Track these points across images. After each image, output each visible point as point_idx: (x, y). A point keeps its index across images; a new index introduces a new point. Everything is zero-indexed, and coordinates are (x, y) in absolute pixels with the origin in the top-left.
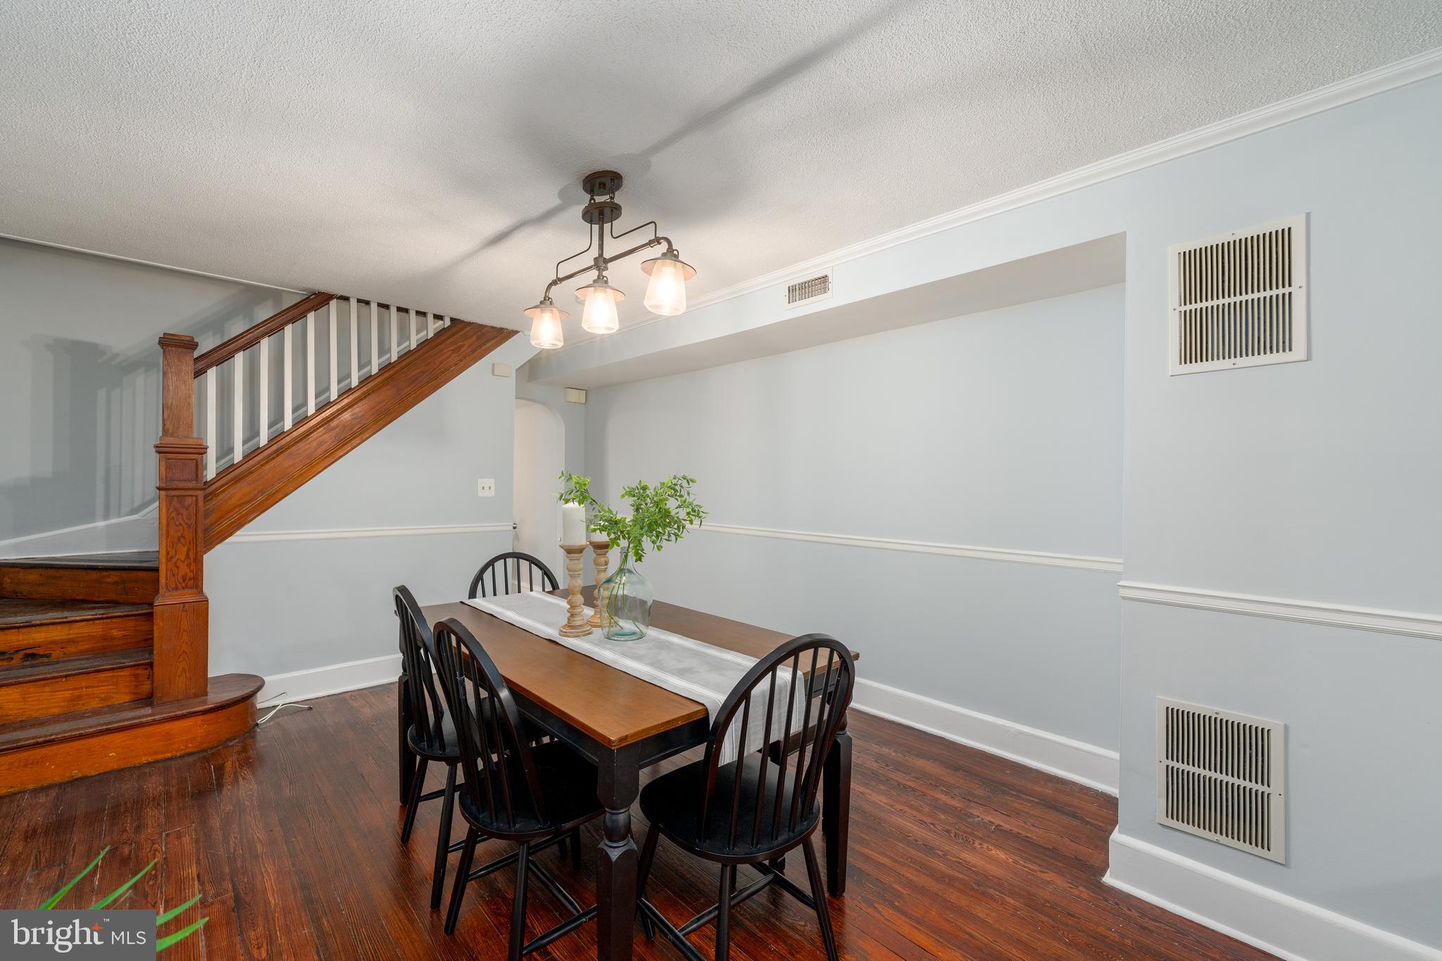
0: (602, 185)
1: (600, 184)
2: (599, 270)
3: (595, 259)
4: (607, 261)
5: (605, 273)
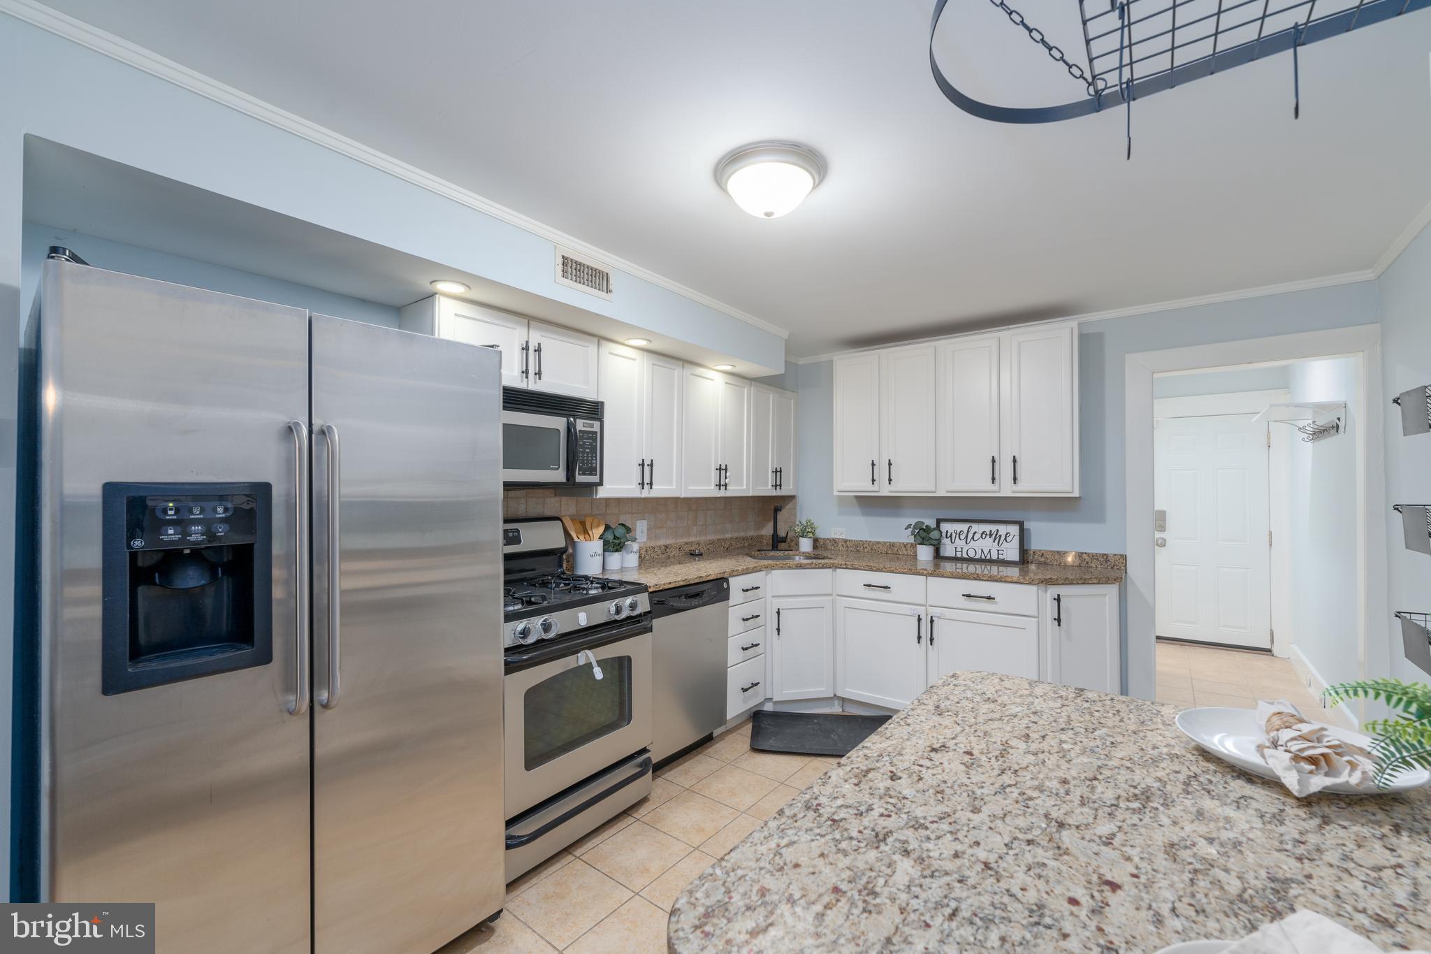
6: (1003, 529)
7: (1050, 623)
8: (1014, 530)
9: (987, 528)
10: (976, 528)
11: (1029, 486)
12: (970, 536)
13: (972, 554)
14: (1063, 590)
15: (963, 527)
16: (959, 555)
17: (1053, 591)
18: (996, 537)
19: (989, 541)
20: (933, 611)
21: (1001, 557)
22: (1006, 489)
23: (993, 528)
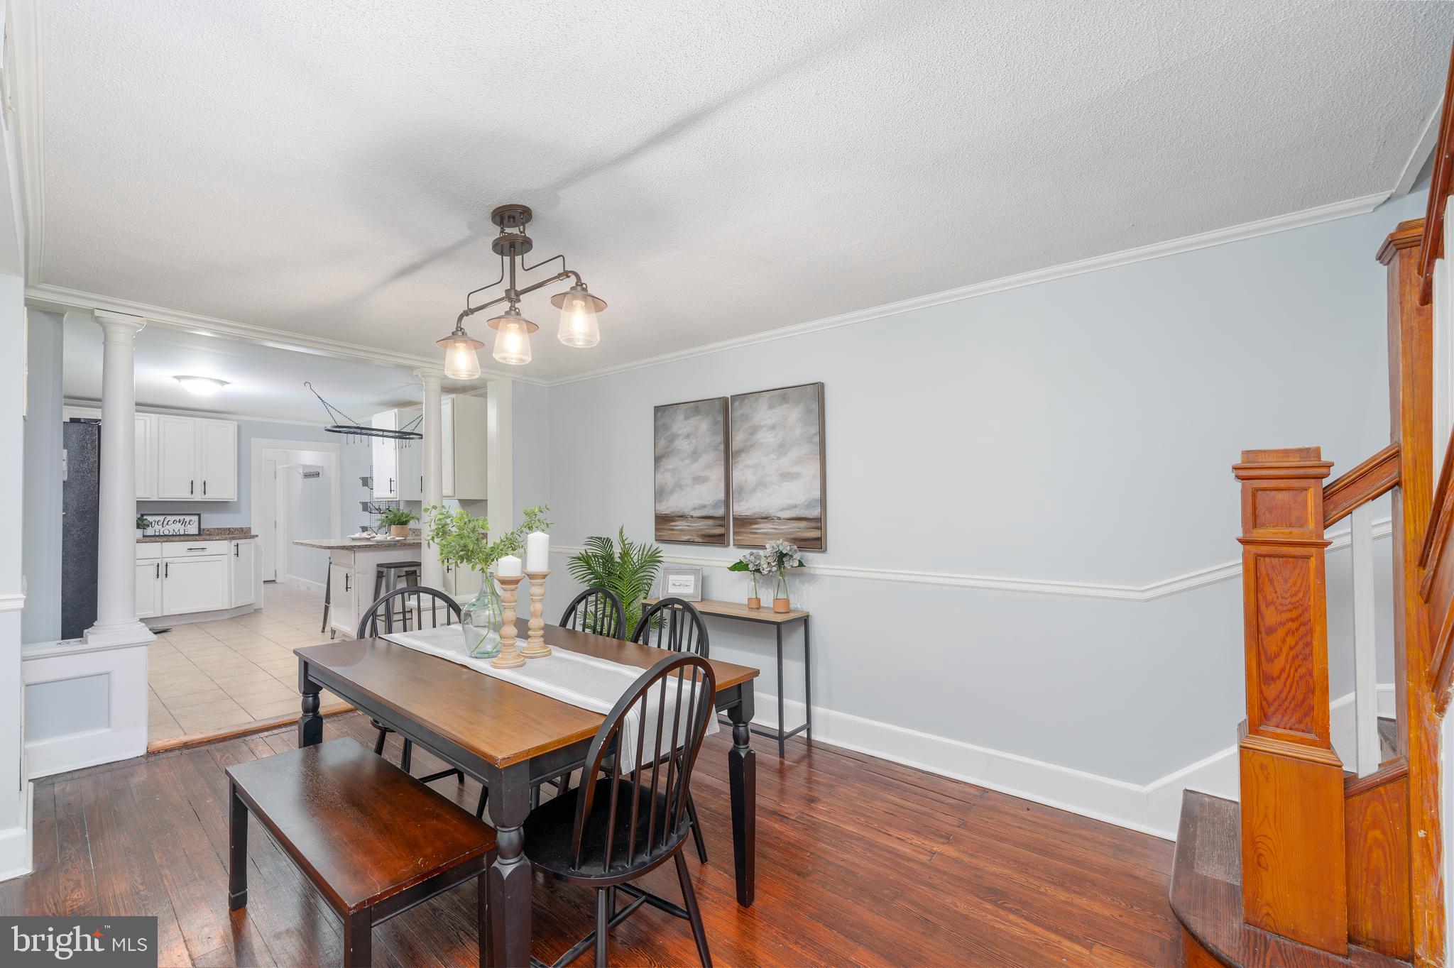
0: (512, 217)
1: (509, 217)
2: (511, 302)
3: (506, 291)
4: (518, 294)
5: (517, 305)
6: (187, 518)
7: (233, 557)
8: (195, 518)
9: (177, 518)
10: (169, 518)
11: (212, 495)
12: (165, 523)
13: (166, 532)
14: (239, 542)
15: (161, 518)
16: (157, 534)
17: (234, 542)
18: (184, 523)
19: (178, 525)
20: (168, 560)
21: (186, 533)
22: (198, 496)
23: (182, 518)
